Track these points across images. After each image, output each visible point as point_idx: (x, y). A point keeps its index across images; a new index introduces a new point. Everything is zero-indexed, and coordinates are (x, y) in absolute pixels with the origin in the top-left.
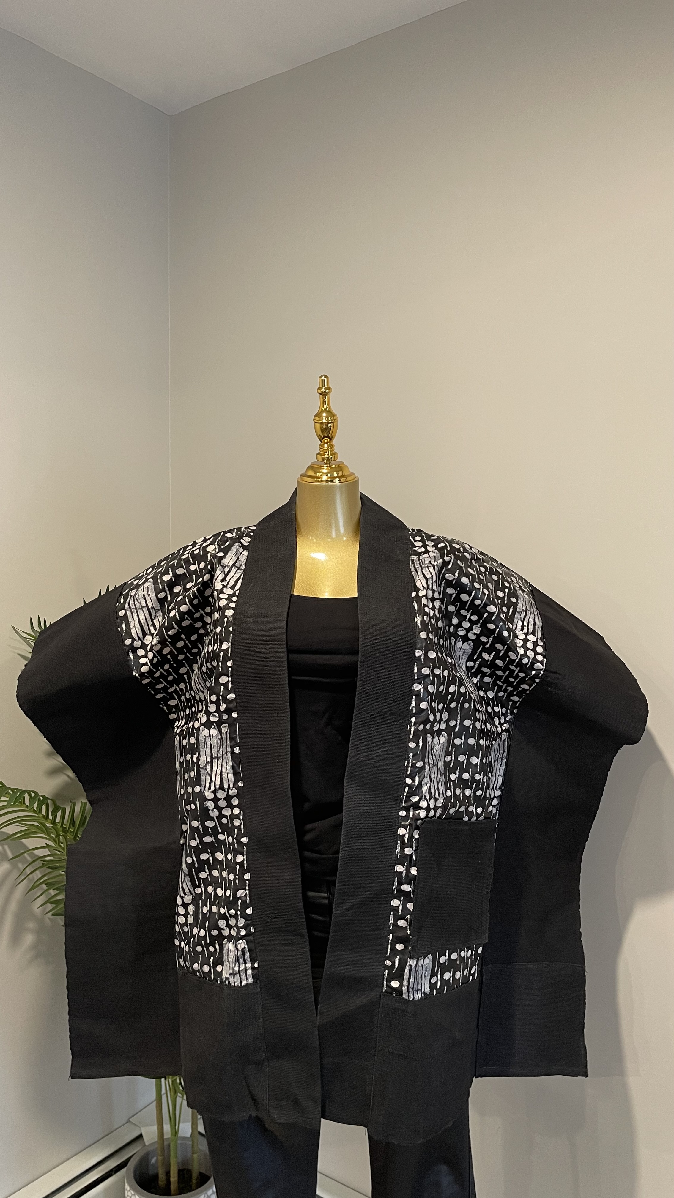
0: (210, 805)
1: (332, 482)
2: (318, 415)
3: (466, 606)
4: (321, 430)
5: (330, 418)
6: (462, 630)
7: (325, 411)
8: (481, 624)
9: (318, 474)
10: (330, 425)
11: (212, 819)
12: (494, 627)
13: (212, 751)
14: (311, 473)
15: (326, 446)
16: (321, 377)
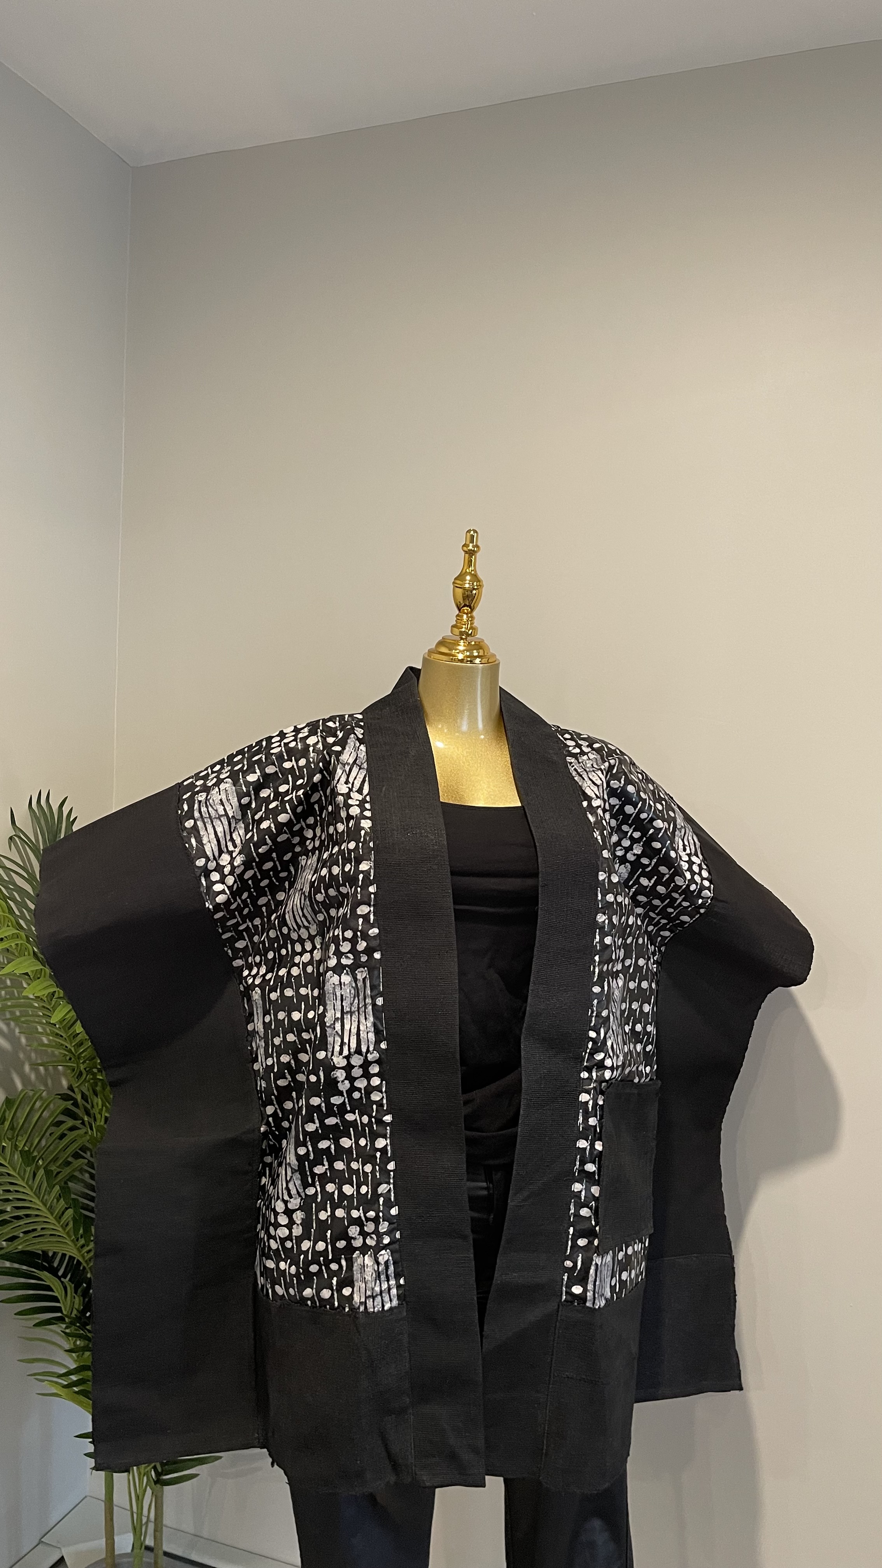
0: (340, 1075)
1: (471, 662)
2: (461, 577)
3: (629, 820)
4: (463, 597)
5: (475, 583)
6: (621, 850)
7: (470, 574)
8: (644, 842)
9: (454, 651)
10: (474, 592)
11: (341, 1094)
12: (661, 846)
13: (344, 1004)
14: (444, 650)
15: (465, 616)
16: (469, 531)
